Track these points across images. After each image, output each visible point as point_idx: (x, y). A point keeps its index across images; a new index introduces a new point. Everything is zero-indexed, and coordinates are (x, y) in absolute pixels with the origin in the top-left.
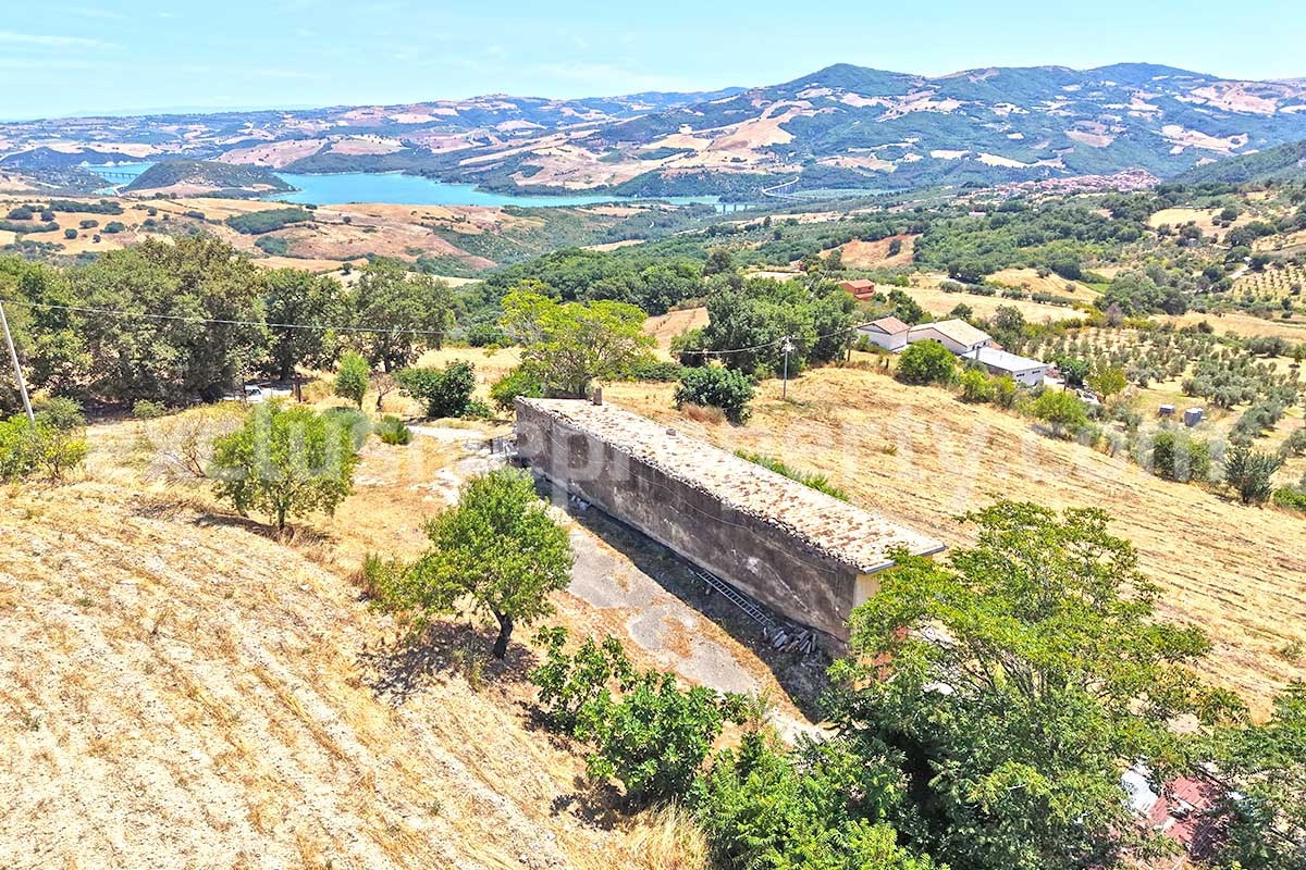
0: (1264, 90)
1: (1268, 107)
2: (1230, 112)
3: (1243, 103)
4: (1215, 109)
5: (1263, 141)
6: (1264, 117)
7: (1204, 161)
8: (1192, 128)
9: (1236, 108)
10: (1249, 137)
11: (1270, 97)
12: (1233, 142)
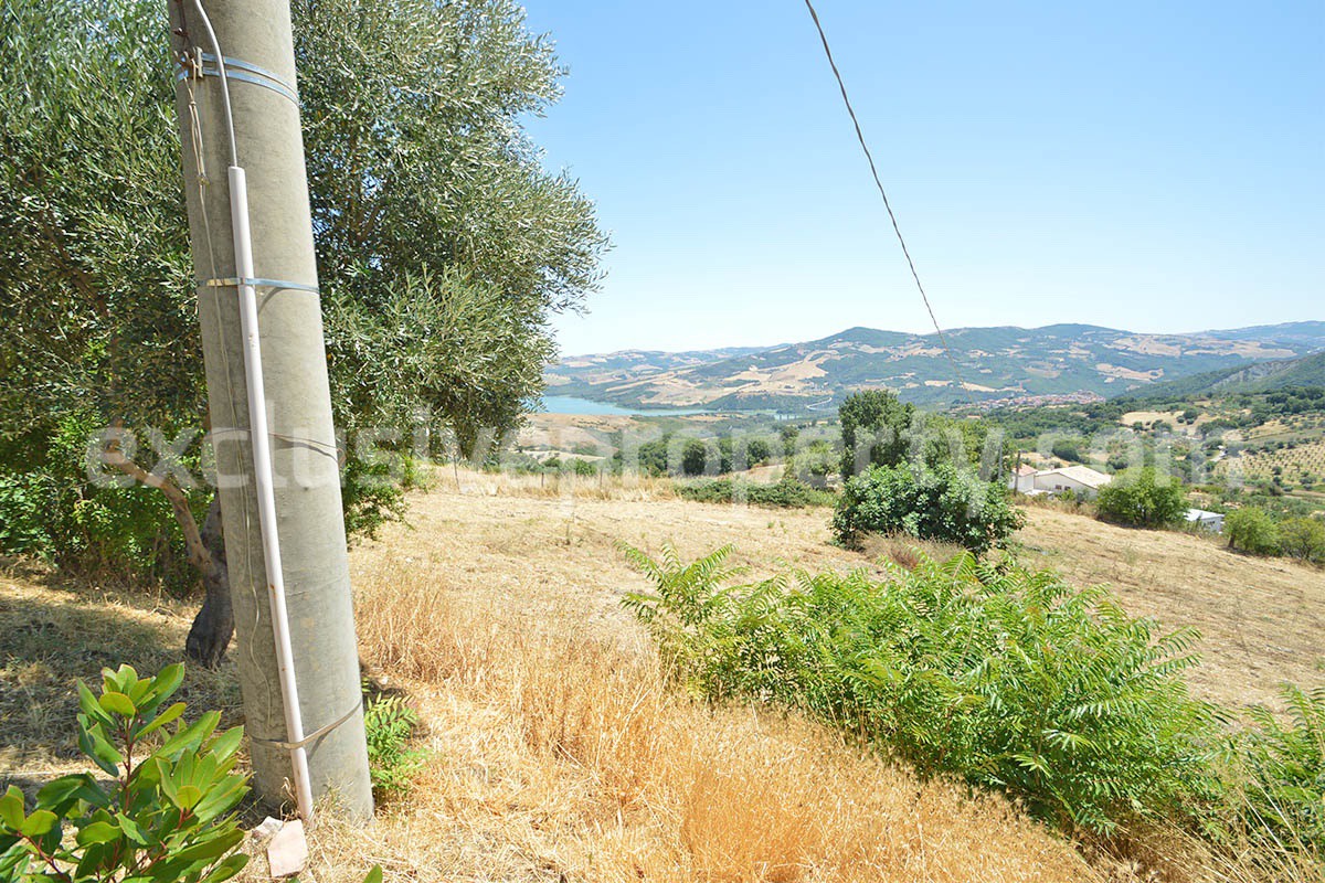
0: (1170, 340)
1: (1175, 351)
2: (1147, 355)
3: (1153, 350)
4: (1137, 353)
5: (1176, 374)
6: (1173, 358)
7: (1132, 387)
8: (1119, 365)
9: (1150, 352)
10: (1164, 371)
11: (1175, 344)
12: (1152, 374)
